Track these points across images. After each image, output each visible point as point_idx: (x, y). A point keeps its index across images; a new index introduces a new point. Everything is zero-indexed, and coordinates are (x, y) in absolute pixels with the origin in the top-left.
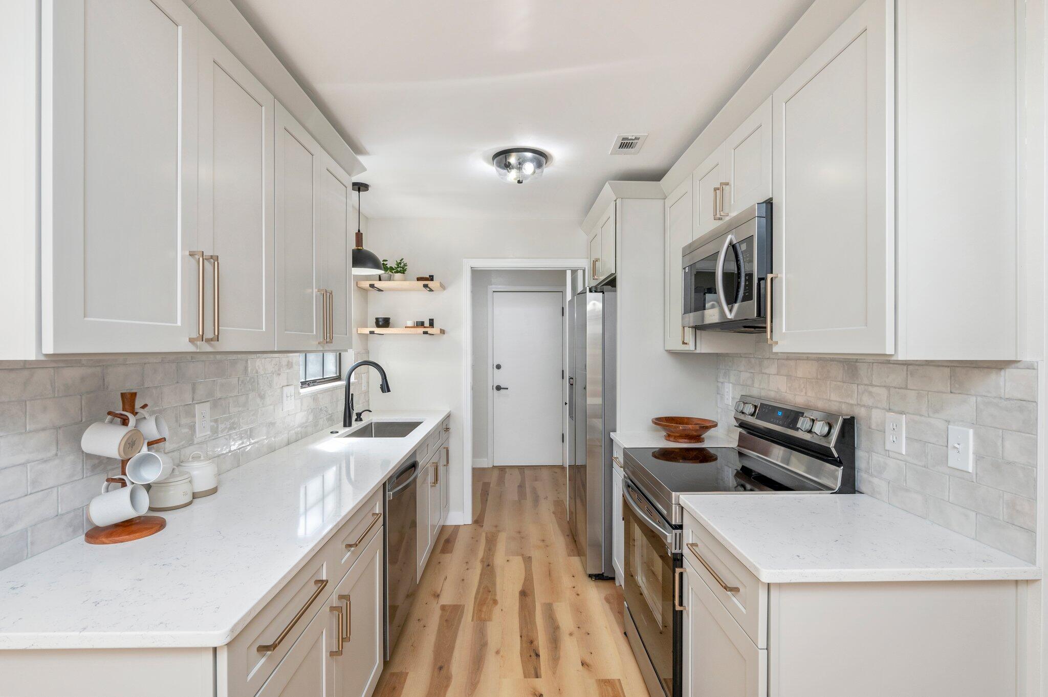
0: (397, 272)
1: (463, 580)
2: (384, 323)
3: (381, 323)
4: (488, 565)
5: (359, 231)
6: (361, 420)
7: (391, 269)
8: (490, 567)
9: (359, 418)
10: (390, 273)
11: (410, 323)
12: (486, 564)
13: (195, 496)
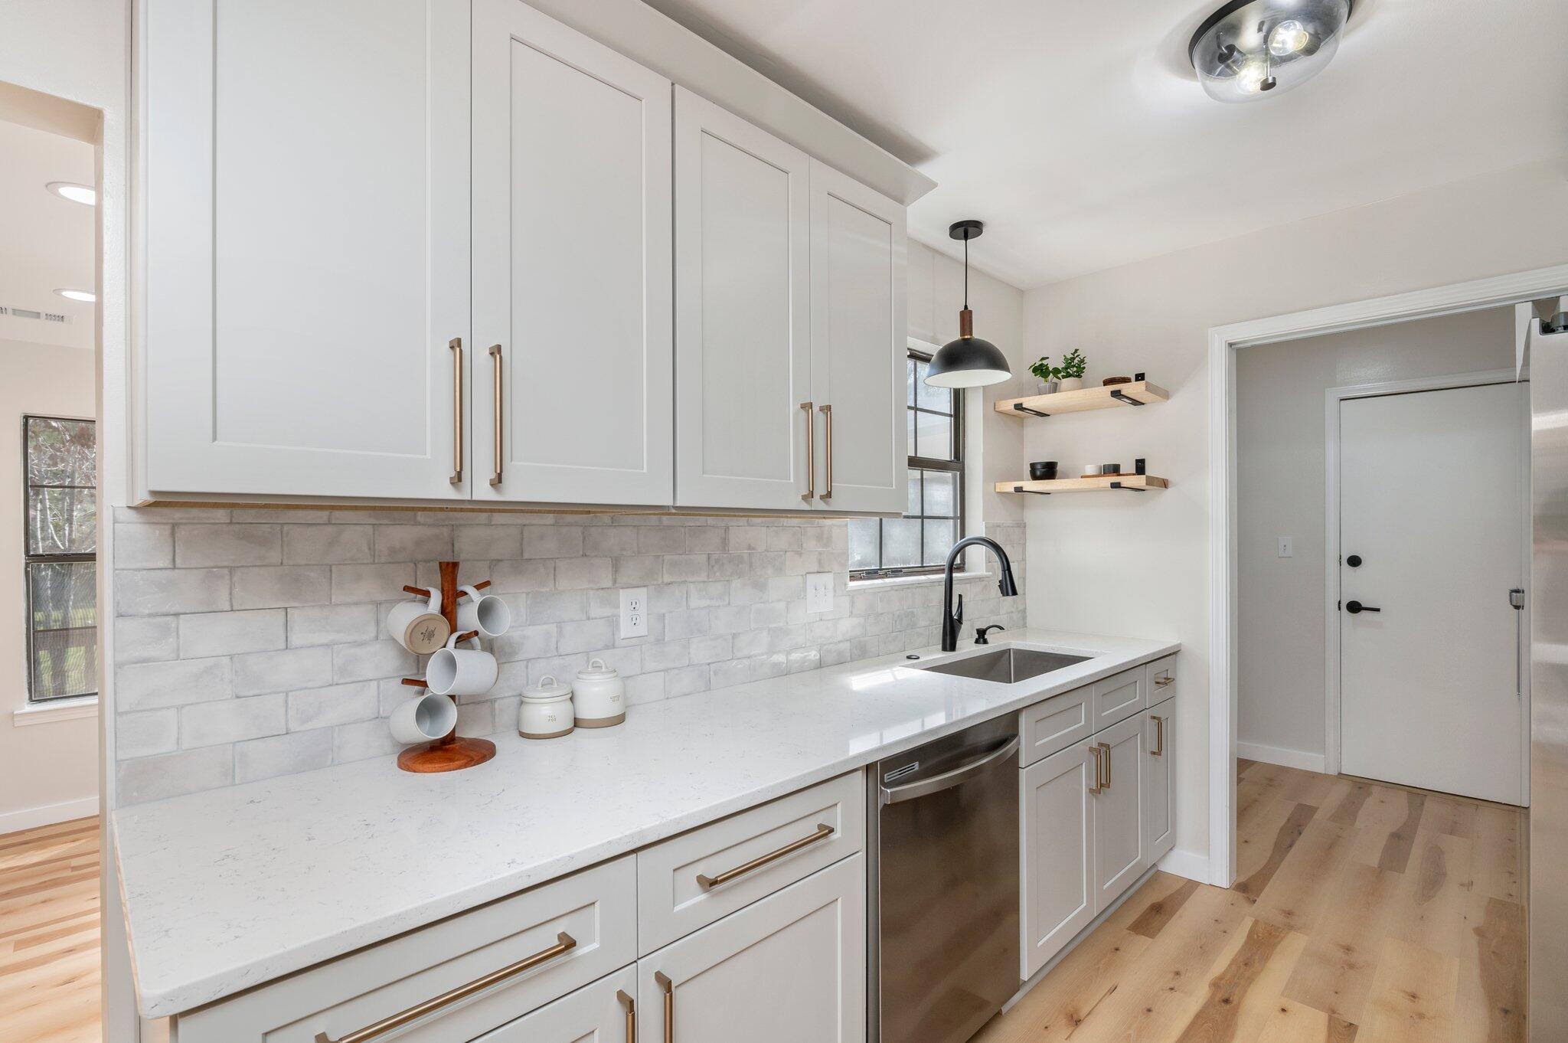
0: (1068, 375)
1: (1149, 1010)
2: (1047, 471)
3: (1038, 473)
4: (1227, 1001)
5: (966, 307)
6: (985, 642)
7: (1056, 371)
8: (1228, 1006)
9: (981, 636)
10: (1055, 380)
11: (1090, 469)
12: (1220, 995)
13: (577, 723)
